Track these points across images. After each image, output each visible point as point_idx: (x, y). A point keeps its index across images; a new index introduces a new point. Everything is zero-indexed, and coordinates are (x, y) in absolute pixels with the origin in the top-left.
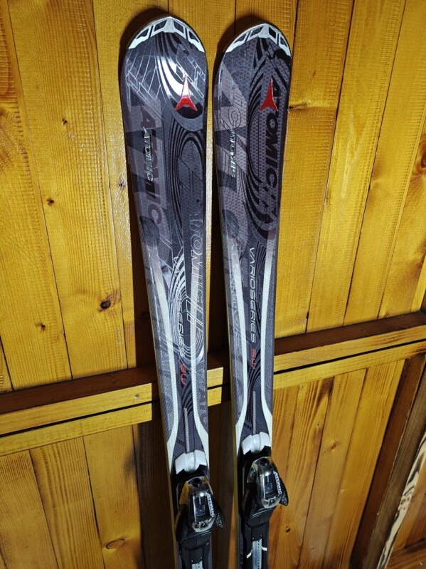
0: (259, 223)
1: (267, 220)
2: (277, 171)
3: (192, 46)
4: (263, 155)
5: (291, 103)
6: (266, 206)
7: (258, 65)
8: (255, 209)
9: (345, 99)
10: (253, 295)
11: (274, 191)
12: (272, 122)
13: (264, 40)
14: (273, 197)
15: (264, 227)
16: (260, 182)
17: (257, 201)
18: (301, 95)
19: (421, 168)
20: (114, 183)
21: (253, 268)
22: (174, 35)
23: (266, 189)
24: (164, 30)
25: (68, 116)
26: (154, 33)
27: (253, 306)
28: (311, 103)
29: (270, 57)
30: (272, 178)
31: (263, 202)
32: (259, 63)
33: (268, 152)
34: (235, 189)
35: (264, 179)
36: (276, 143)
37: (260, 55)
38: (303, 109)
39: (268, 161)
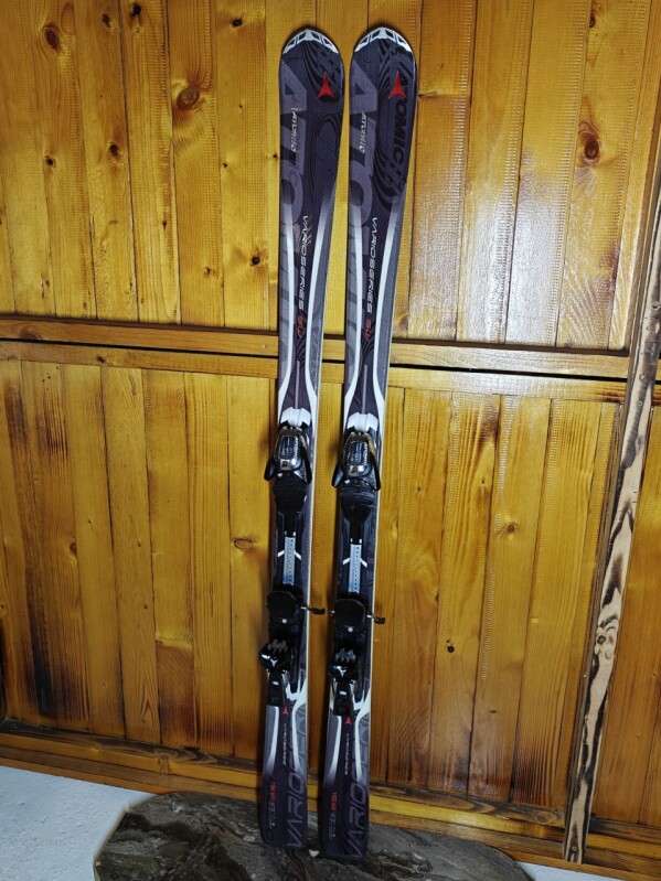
0: (384, 196)
1: (392, 193)
2: (403, 150)
3: (327, 49)
4: (392, 135)
5: (421, 92)
6: (392, 180)
7: (384, 60)
8: (380, 183)
9: (478, 86)
10: (372, 263)
11: (401, 168)
12: (401, 109)
13: (383, 40)
14: (399, 173)
15: (387, 199)
16: (387, 159)
17: (383, 175)
18: (430, 84)
19: (586, 160)
20: (270, 155)
21: (375, 238)
22: (313, 41)
23: (392, 165)
24: (305, 38)
25: (243, 103)
26: (299, 42)
27: (372, 275)
28: (440, 92)
29: (393, 54)
30: (398, 155)
31: (389, 177)
32: (384, 59)
33: (396, 134)
34: (363, 164)
35: (390, 155)
36: (405, 125)
37: (384, 53)
38: (434, 97)
39: (396, 141)
